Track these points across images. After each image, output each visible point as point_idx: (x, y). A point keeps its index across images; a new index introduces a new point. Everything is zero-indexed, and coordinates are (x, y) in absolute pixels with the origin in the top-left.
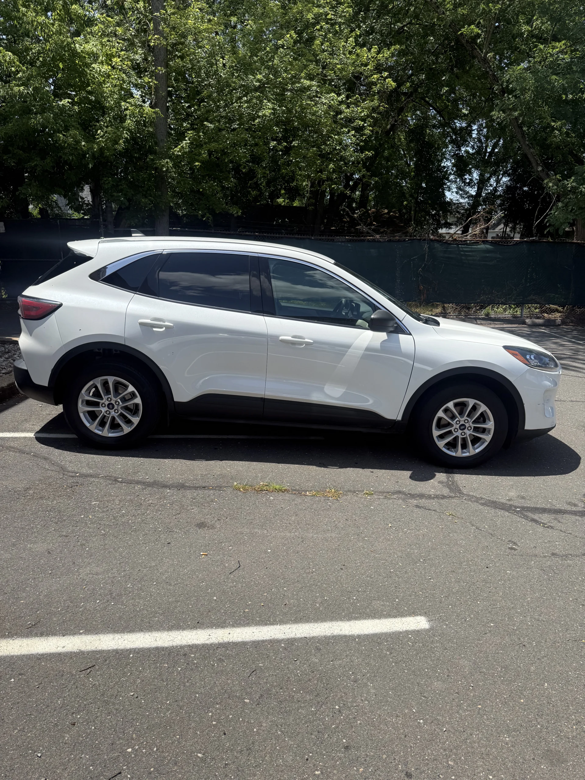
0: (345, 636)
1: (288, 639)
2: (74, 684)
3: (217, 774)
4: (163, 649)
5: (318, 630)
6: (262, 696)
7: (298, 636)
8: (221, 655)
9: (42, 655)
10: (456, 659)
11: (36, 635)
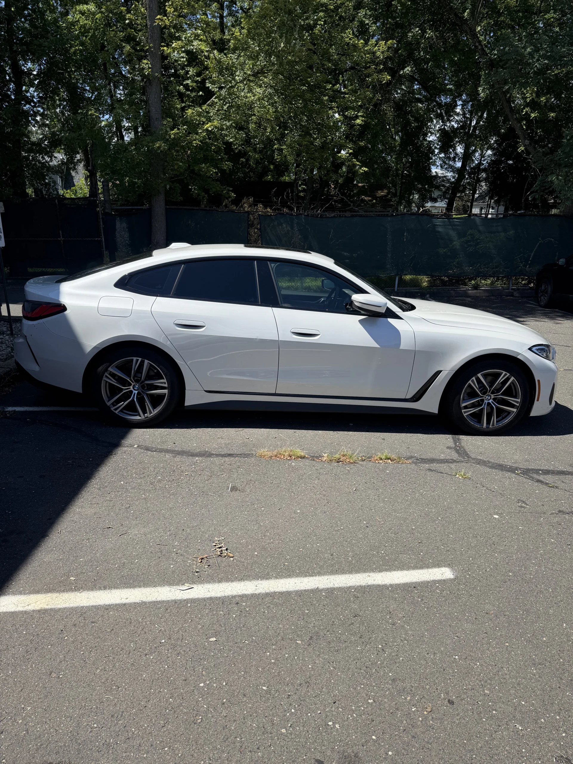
0: (379, 586)
1: (328, 589)
2: (142, 630)
3: (282, 703)
4: (217, 598)
5: (354, 580)
6: (311, 637)
7: (336, 586)
8: (270, 603)
9: (109, 605)
10: (481, 604)
11: (100, 589)
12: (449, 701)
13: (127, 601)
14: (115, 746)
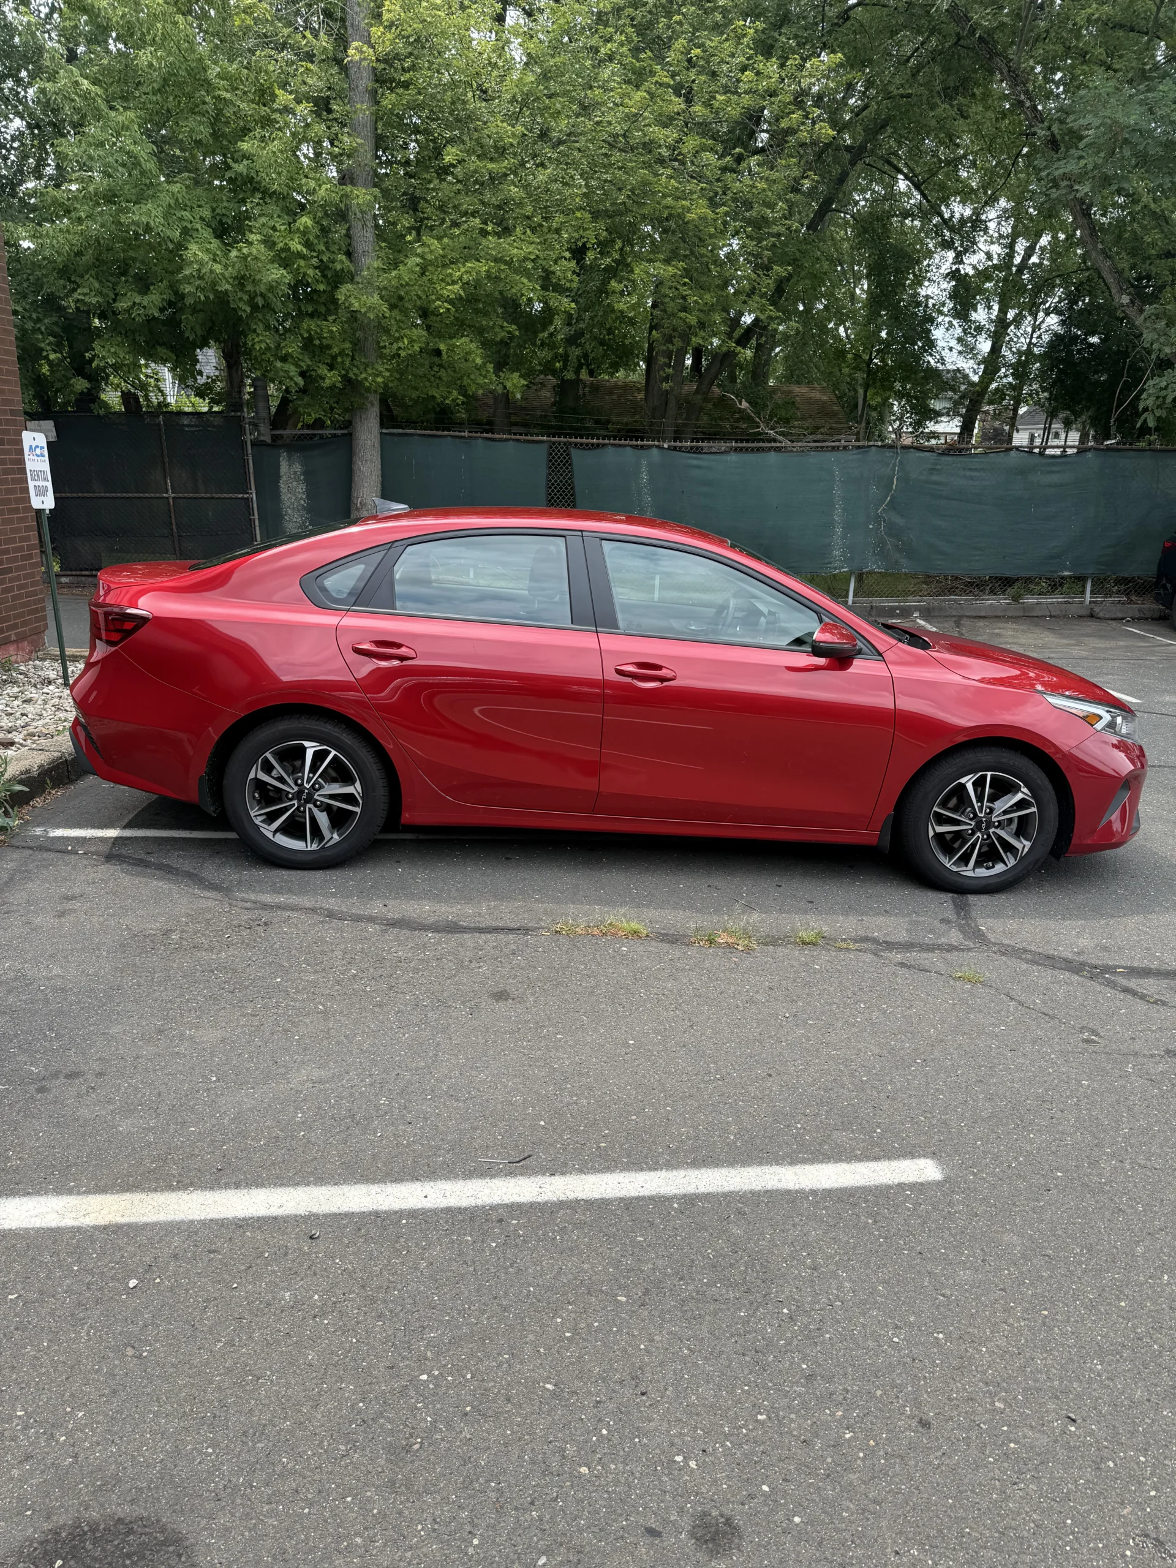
0: (788, 1192)
1: (685, 1195)
3: (583, 1417)
4: (460, 1210)
5: (738, 1179)
6: (647, 1290)
7: (702, 1190)
8: (566, 1221)
9: (245, 1219)
10: (996, 1232)
11: (227, 1186)
12: (920, 1421)
13: (280, 1212)
14: (249, 1490)
